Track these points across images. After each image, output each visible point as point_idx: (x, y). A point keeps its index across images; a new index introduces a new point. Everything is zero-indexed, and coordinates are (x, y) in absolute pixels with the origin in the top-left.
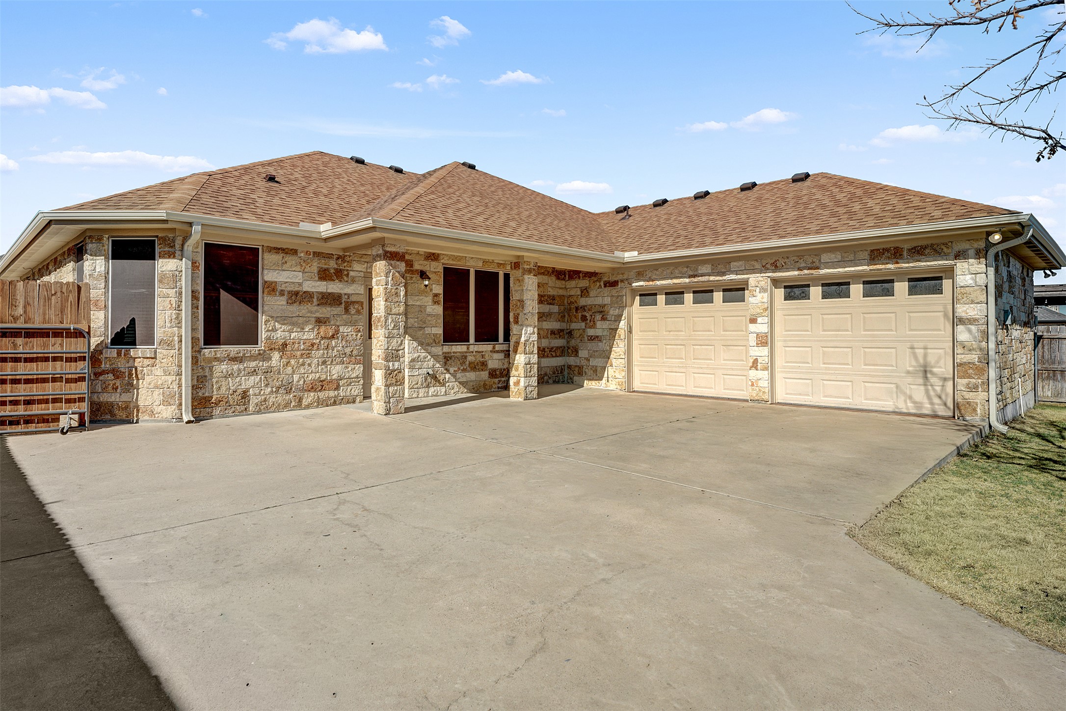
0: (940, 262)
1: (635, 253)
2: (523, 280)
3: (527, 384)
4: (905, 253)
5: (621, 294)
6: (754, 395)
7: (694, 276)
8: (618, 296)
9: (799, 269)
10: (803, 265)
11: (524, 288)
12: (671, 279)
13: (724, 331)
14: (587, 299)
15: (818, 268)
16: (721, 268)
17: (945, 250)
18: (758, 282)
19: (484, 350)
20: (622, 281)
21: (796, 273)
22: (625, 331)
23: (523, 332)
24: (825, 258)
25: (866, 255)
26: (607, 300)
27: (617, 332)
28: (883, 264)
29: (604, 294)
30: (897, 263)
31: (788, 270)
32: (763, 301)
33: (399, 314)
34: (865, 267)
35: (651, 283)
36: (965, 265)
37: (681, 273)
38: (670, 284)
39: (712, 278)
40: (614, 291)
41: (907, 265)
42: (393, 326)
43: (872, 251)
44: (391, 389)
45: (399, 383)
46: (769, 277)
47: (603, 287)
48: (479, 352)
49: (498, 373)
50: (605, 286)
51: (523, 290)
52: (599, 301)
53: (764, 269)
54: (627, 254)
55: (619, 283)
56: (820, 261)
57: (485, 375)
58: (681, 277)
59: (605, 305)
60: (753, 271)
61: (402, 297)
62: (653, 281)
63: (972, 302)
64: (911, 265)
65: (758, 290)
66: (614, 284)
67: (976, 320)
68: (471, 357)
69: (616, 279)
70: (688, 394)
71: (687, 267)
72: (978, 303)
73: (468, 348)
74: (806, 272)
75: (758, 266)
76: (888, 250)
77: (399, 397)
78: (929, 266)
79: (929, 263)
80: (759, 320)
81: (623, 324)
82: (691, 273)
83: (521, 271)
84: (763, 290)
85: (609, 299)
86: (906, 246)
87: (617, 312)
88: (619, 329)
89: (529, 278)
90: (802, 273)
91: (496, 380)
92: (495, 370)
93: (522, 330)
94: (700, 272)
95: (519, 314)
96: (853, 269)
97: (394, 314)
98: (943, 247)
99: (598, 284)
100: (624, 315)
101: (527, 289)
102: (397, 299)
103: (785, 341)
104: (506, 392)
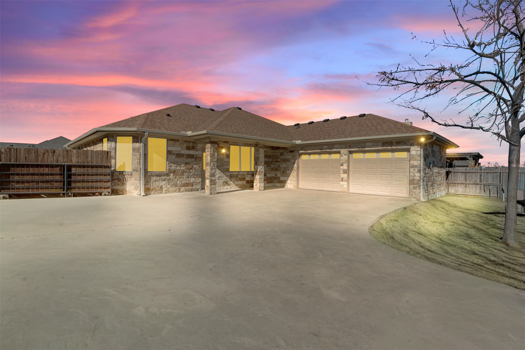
0: (406, 147)
1: (300, 141)
2: (259, 150)
3: (260, 185)
4: (394, 144)
5: (295, 155)
6: (342, 190)
7: (321, 149)
8: (294, 156)
9: (358, 148)
10: (359, 147)
11: (259, 153)
12: (313, 150)
13: (332, 168)
14: (283, 156)
15: (364, 148)
16: (331, 147)
17: (407, 143)
18: (344, 152)
19: (244, 174)
20: (296, 151)
21: (357, 149)
22: (296, 168)
23: (259, 167)
24: (367, 144)
25: (381, 144)
26: (290, 157)
27: (294, 168)
28: (386, 147)
29: (289, 155)
30: (391, 147)
31: (354, 148)
32: (346, 158)
33: (215, 162)
34: (381, 148)
35: (306, 151)
36: (414, 148)
37: (317, 148)
38: (313, 152)
39: (328, 150)
40: (292, 154)
41: (394, 147)
42: (213, 165)
43: (383, 142)
44: (212, 186)
45: (215, 184)
46: (348, 150)
47: (288, 152)
48: (243, 174)
49: (249, 182)
50: (289, 152)
51: (259, 154)
52: (287, 157)
53: (346, 148)
54: (297, 142)
55: (294, 151)
56: (365, 145)
57: (244, 182)
58: (317, 150)
59: (289, 159)
60: (342, 148)
61: (216, 156)
62: (307, 151)
63: (416, 160)
64: (396, 147)
65: (344, 155)
66: (292, 151)
67: (416, 166)
68: (240, 176)
69: (293, 150)
70: (319, 189)
71: (319, 146)
72: (418, 160)
73: (239, 173)
74: (360, 149)
75: (344, 146)
76: (388, 142)
77: (215, 189)
78: (402, 148)
79: (402, 147)
80: (344, 165)
81: (295, 165)
82: (320, 148)
83: (258, 147)
84: (345, 155)
85: (291, 157)
86: (394, 141)
87: (293, 161)
88: (294, 167)
89: (261, 150)
90: (359, 149)
91: (249, 184)
92: (248, 181)
93: (258, 167)
94: (323, 148)
95: (257, 162)
96: (376, 148)
97: (213, 162)
98: (406, 142)
99: (287, 151)
100: (296, 162)
101: (260, 153)
102: (214, 157)
103: (353, 172)
104: (252, 188)
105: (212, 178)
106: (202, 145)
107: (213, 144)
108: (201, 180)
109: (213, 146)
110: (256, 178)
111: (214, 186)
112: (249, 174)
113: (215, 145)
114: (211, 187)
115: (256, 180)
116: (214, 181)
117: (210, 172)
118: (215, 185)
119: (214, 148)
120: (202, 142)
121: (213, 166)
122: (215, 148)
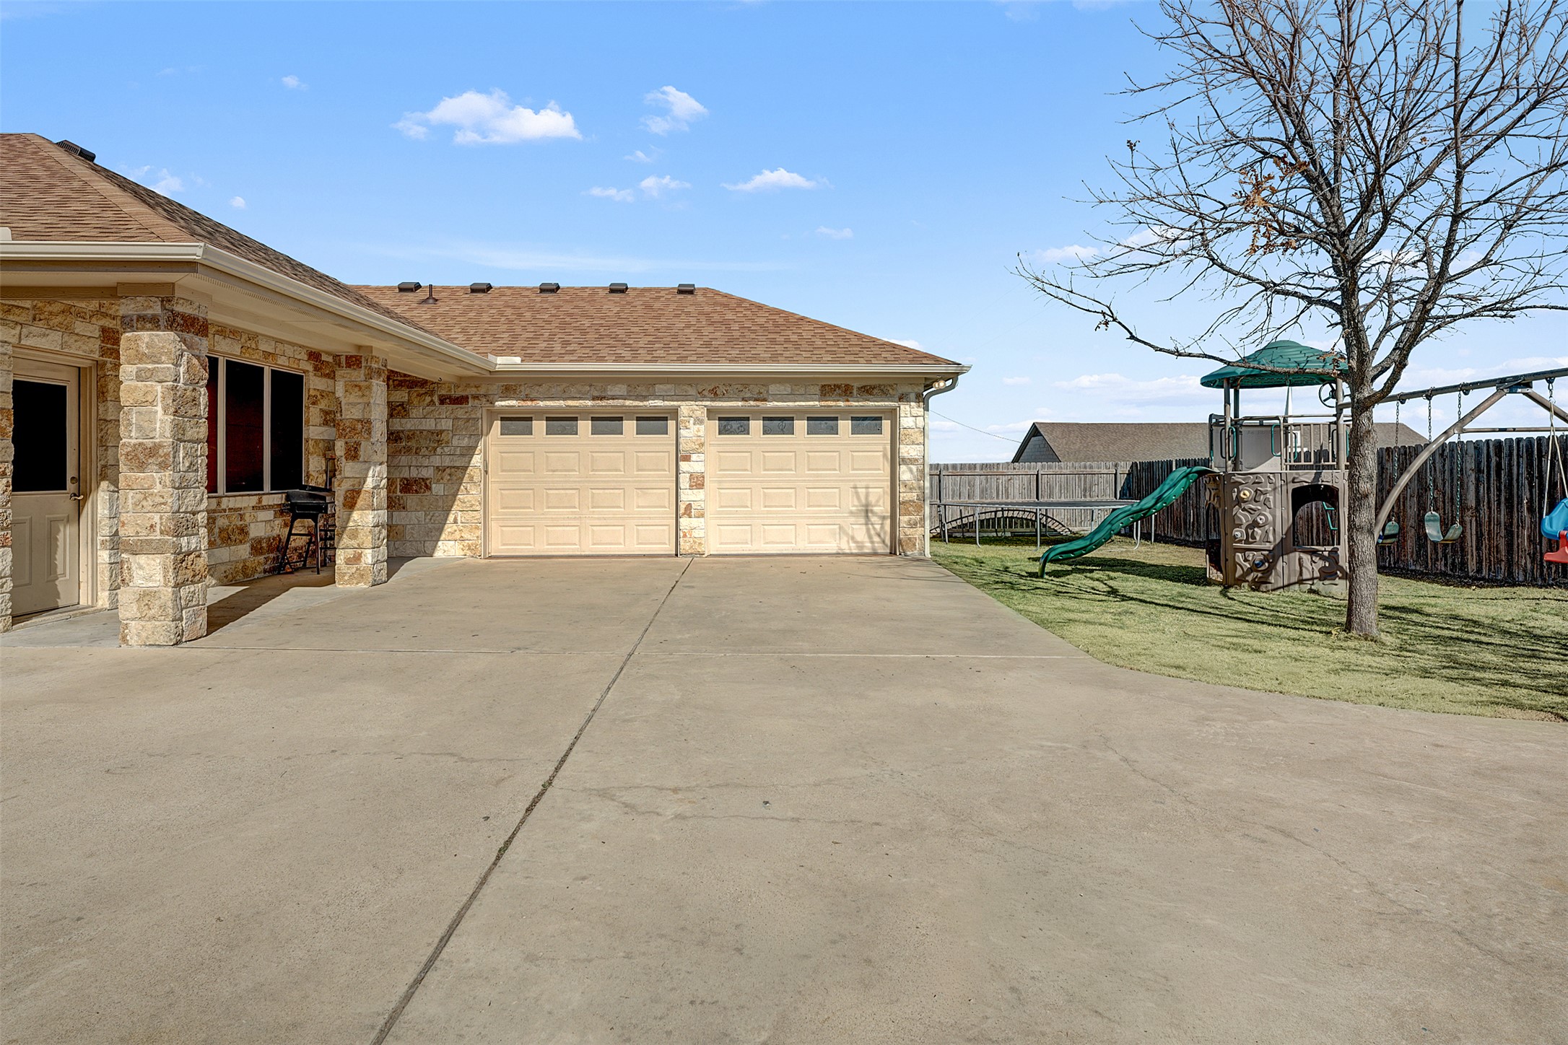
0: (886, 403)
1: (518, 360)
2: (369, 387)
3: (375, 560)
4: (855, 392)
5: (473, 416)
6: (687, 548)
7: (602, 398)
8: (468, 420)
9: (743, 399)
10: (748, 395)
11: (372, 401)
12: (564, 399)
13: (638, 470)
15: (765, 400)
16: (641, 390)
17: (891, 391)
18: (693, 411)
20: (476, 397)
21: (740, 404)
22: (480, 471)
23: (371, 473)
24: (773, 389)
25: (817, 390)
26: (446, 424)
27: (468, 472)
28: (834, 401)
29: (440, 414)
30: (848, 401)
31: (730, 399)
32: (699, 434)
33: (198, 441)
34: (817, 403)
35: (529, 403)
36: (907, 407)
37: (580, 392)
38: (561, 406)
39: (628, 403)
40: (460, 411)
41: (856, 404)
42: (187, 464)
43: (823, 386)
44: (184, 592)
46: (705, 406)
47: (437, 403)
48: (235, 510)
49: (264, 545)
50: (442, 402)
51: (368, 404)
53: (701, 396)
54: (500, 360)
55: (470, 400)
56: (768, 392)
58: (580, 398)
59: (442, 432)
60: (685, 398)
61: (202, 407)
62: (532, 400)
63: (913, 443)
64: (861, 404)
65: (692, 421)
66: (462, 400)
67: (916, 460)
68: (222, 520)
69: (464, 394)
70: (585, 553)
71: (591, 386)
72: (918, 444)
73: (219, 504)
74: (752, 403)
75: (692, 391)
76: (839, 387)
78: (876, 406)
79: (876, 404)
80: (694, 457)
81: (477, 460)
82: (596, 394)
83: (362, 371)
84: (699, 421)
85: (450, 423)
86: (856, 385)
87: (465, 442)
88: (470, 468)
89: (377, 384)
90: (746, 404)
91: (261, 558)
92: (259, 541)
93: (368, 470)
94: (609, 393)
95: (359, 444)
96: (791, 404)
97: (189, 441)
98: (889, 388)
99: (428, 399)
100: (479, 448)
101: (374, 403)
102: (194, 412)
103: (720, 482)
105: (184, 541)
106: (13, 332)
107: (187, 336)
108: (9, 558)
109: (190, 347)
110: (351, 524)
111: (192, 589)
112: (264, 508)
113: (197, 339)
114: (177, 598)
115: (354, 535)
116: (192, 556)
117: (176, 508)
118: (199, 581)
119: (195, 361)
120: (17, 311)
121: (189, 467)
122: (198, 358)
